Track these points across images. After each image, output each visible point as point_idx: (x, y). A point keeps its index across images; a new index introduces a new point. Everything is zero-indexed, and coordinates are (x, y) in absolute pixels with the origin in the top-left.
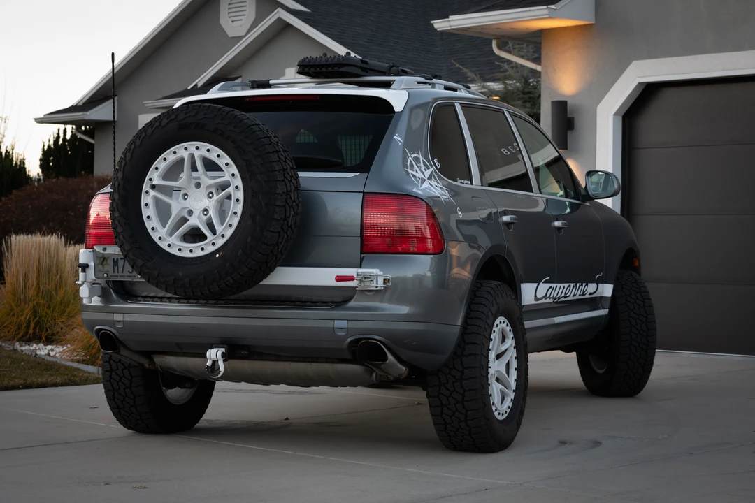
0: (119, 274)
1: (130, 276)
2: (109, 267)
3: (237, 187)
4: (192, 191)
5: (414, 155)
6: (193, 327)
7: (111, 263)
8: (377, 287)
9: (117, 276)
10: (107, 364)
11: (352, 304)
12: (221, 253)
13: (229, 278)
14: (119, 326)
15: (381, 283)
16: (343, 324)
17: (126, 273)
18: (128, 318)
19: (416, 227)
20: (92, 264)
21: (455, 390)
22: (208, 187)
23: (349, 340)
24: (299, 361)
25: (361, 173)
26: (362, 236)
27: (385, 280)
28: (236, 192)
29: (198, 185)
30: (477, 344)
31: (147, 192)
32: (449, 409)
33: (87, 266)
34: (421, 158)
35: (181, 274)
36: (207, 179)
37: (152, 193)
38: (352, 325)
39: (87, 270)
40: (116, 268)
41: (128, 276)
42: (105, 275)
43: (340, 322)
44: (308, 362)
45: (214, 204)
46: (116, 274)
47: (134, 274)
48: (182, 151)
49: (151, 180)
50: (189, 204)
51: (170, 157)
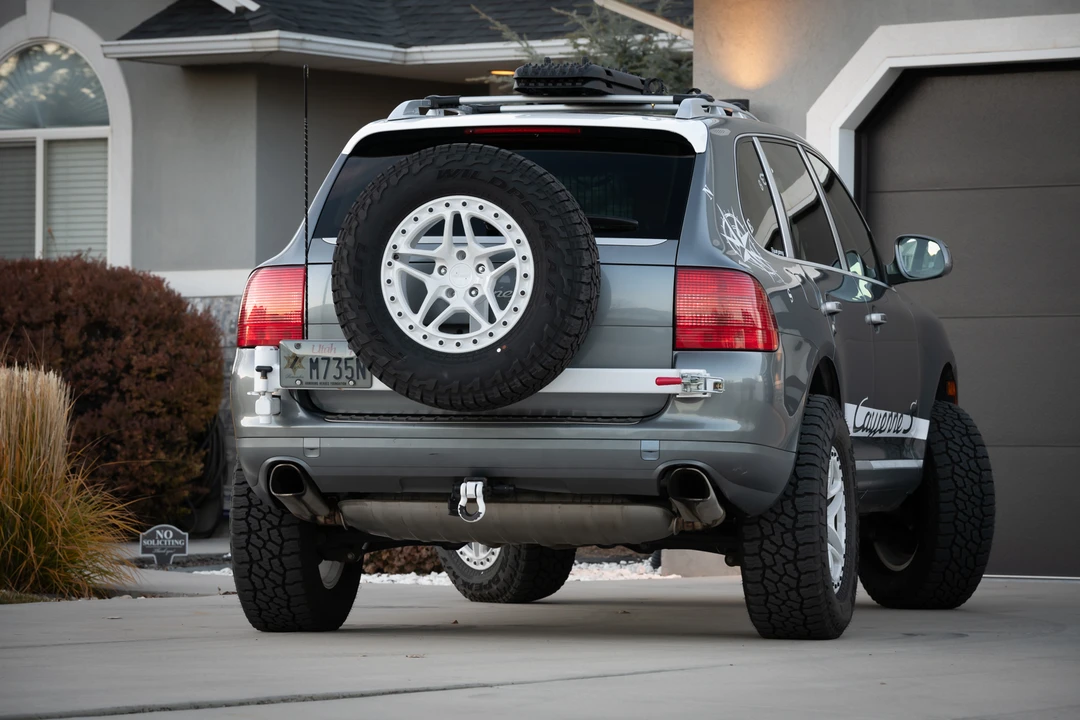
0: (319, 382)
1: (336, 384)
2: (304, 370)
3: (524, 258)
4: (454, 264)
5: (728, 215)
6: (434, 454)
7: (307, 365)
8: (705, 394)
9: (316, 383)
10: (244, 522)
11: (666, 416)
12: (504, 347)
13: (516, 380)
14: (313, 455)
15: (710, 388)
16: (654, 445)
17: (330, 379)
18: (328, 443)
19: (745, 314)
20: (276, 367)
21: (784, 545)
22: (478, 258)
23: (661, 467)
24: (573, 503)
25: (668, 239)
26: (674, 325)
27: (715, 384)
28: (524, 265)
29: (462, 255)
30: (814, 479)
31: (390, 264)
32: (774, 572)
33: (270, 369)
34: (736, 219)
35: (446, 375)
36: (475, 246)
37: (398, 265)
38: (666, 446)
39: (269, 375)
40: (314, 372)
41: (333, 383)
42: (298, 382)
43: (650, 445)
44: (588, 503)
45: (486, 281)
46: (315, 380)
47: (343, 380)
48: (442, 208)
49: (395, 247)
50: (449, 280)
51: (423, 215)
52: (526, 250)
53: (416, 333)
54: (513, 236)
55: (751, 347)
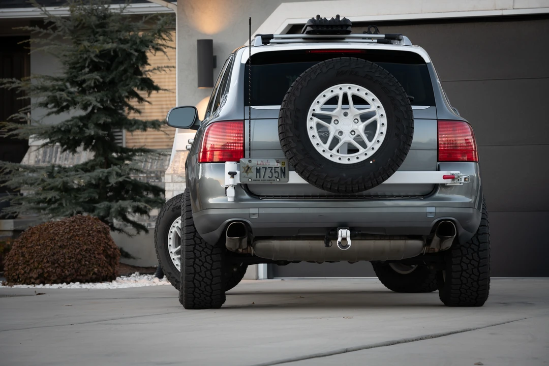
0: (260, 179)
1: (270, 180)
2: (253, 174)
3: (382, 115)
4: (342, 119)
6: (320, 216)
7: (254, 171)
8: (460, 183)
9: (259, 180)
10: (192, 252)
11: (437, 195)
12: (374, 161)
13: (380, 177)
14: (255, 217)
15: (463, 181)
16: (432, 210)
17: (267, 178)
18: (263, 211)
19: (467, 141)
20: (238, 172)
21: (473, 259)
22: (356, 115)
23: (436, 221)
24: (380, 239)
25: (430, 106)
26: (438, 150)
27: (465, 178)
28: (381, 119)
29: (346, 114)
30: (486, 226)
32: (467, 273)
33: (235, 173)
35: (344, 175)
36: (354, 110)
37: (316, 120)
38: (438, 210)
39: (235, 176)
40: (258, 175)
41: (268, 180)
42: (250, 180)
43: (429, 209)
45: (361, 127)
46: (258, 178)
47: (274, 178)
48: (338, 90)
49: (314, 110)
50: (340, 127)
51: (328, 94)
52: (382, 111)
53: (326, 154)
54: (375, 105)
55: (470, 160)
